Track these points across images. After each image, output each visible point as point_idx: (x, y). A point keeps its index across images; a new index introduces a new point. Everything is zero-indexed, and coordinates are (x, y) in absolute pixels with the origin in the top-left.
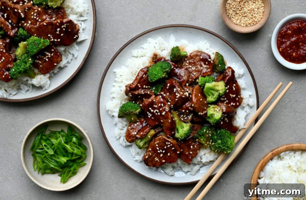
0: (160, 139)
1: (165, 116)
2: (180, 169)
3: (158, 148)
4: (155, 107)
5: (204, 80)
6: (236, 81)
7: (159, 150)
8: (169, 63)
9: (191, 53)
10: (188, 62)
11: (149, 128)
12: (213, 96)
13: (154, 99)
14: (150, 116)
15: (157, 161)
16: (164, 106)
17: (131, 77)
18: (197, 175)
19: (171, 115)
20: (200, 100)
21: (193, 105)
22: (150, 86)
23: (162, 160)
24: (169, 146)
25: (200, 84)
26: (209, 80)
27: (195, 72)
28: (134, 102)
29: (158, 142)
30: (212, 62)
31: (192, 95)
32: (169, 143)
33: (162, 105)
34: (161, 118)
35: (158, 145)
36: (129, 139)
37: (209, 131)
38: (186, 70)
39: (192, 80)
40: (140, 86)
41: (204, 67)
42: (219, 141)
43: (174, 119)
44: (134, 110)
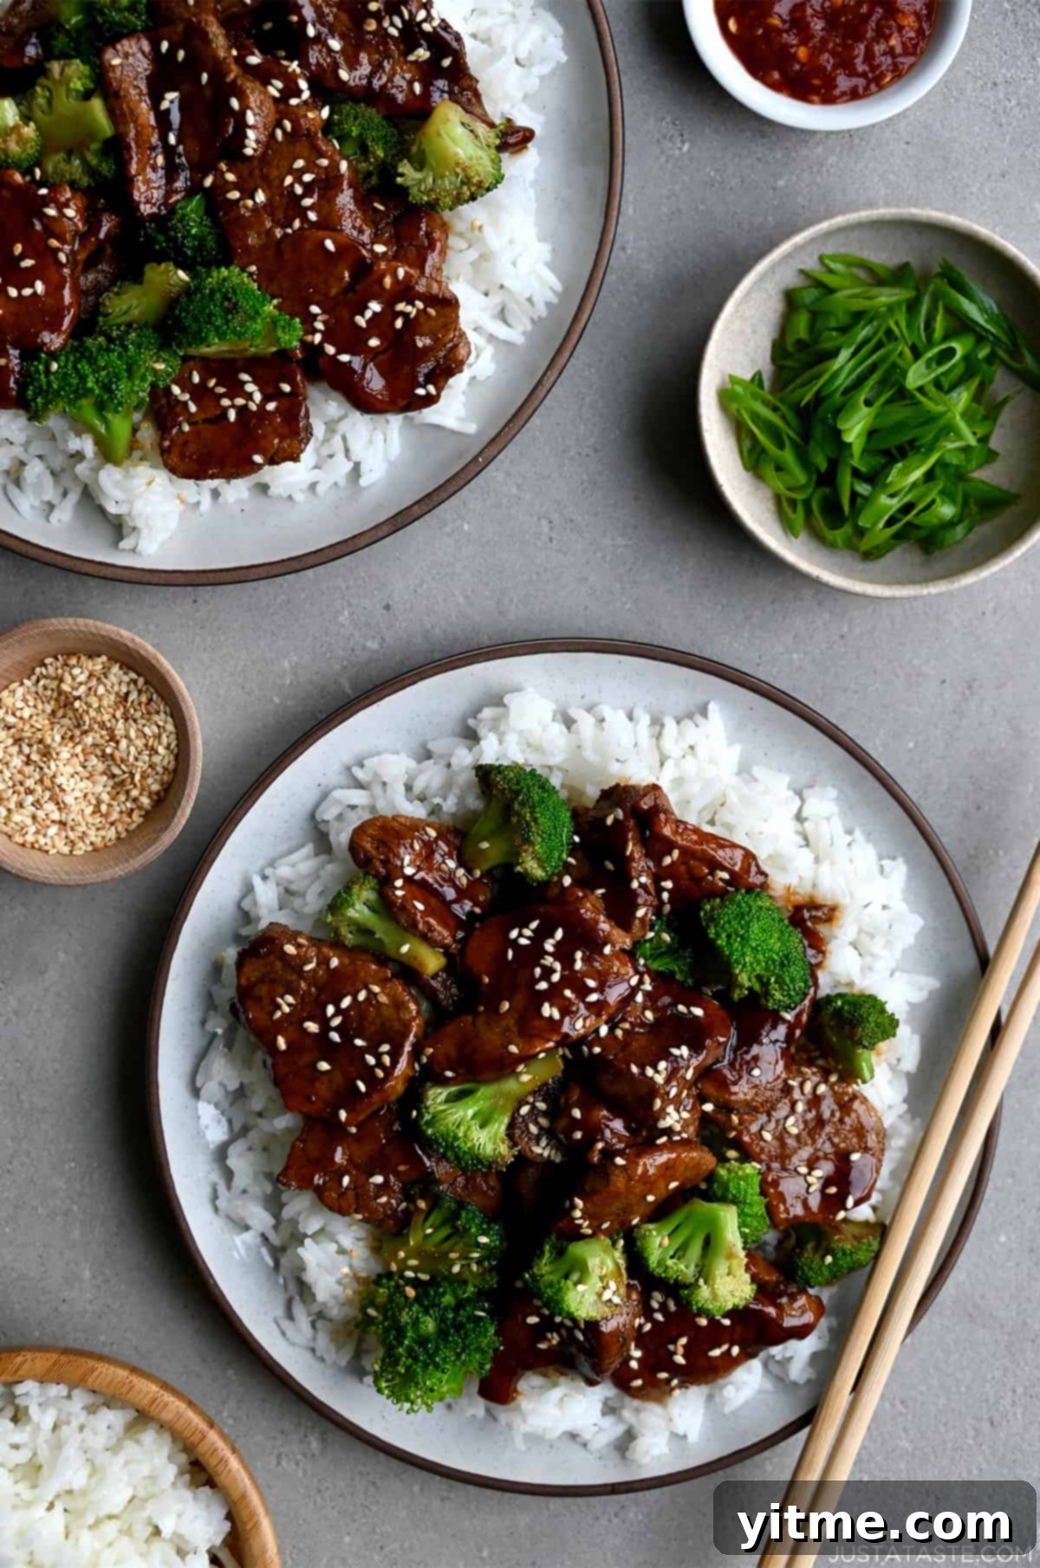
0: (399, 1005)
1: (537, 1023)
2: (237, 1126)
3: (346, 1002)
4: (574, 961)
5: (750, 1191)
6: (752, 1356)
7: (338, 1012)
8: (805, 995)
9: (865, 1100)
10: (822, 1089)
11: (448, 941)
12: (671, 1253)
13: (613, 946)
14: (520, 935)
15: (279, 1007)
16: (589, 1006)
17: (697, 804)
18: (218, 1223)
19: (547, 1051)
20: (650, 1192)
21: (620, 1161)
22: (672, 912)
23: (284, 1036)
24: (371, 1060)
25: (722, 1172)
26: (749, 1219)
27: (775, 1138)
28: (577, 839)
29: (383, 999)
30: (841, 1215)
31: (671, 1145)
32: (387, 1060)
33: (593, 997)
34: (520, 999)
35: (367, 999)
36: (372, 837)
37: (479, 1262)
38: (782, 1091)
39: (734, 1129)
40: (667, 861)
41: (810, 1179)
42: (429, 1325)
43: (521, 1068)
44: (537, 847)
